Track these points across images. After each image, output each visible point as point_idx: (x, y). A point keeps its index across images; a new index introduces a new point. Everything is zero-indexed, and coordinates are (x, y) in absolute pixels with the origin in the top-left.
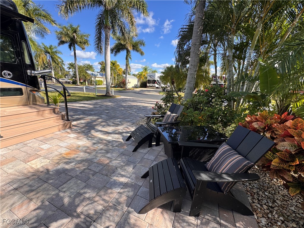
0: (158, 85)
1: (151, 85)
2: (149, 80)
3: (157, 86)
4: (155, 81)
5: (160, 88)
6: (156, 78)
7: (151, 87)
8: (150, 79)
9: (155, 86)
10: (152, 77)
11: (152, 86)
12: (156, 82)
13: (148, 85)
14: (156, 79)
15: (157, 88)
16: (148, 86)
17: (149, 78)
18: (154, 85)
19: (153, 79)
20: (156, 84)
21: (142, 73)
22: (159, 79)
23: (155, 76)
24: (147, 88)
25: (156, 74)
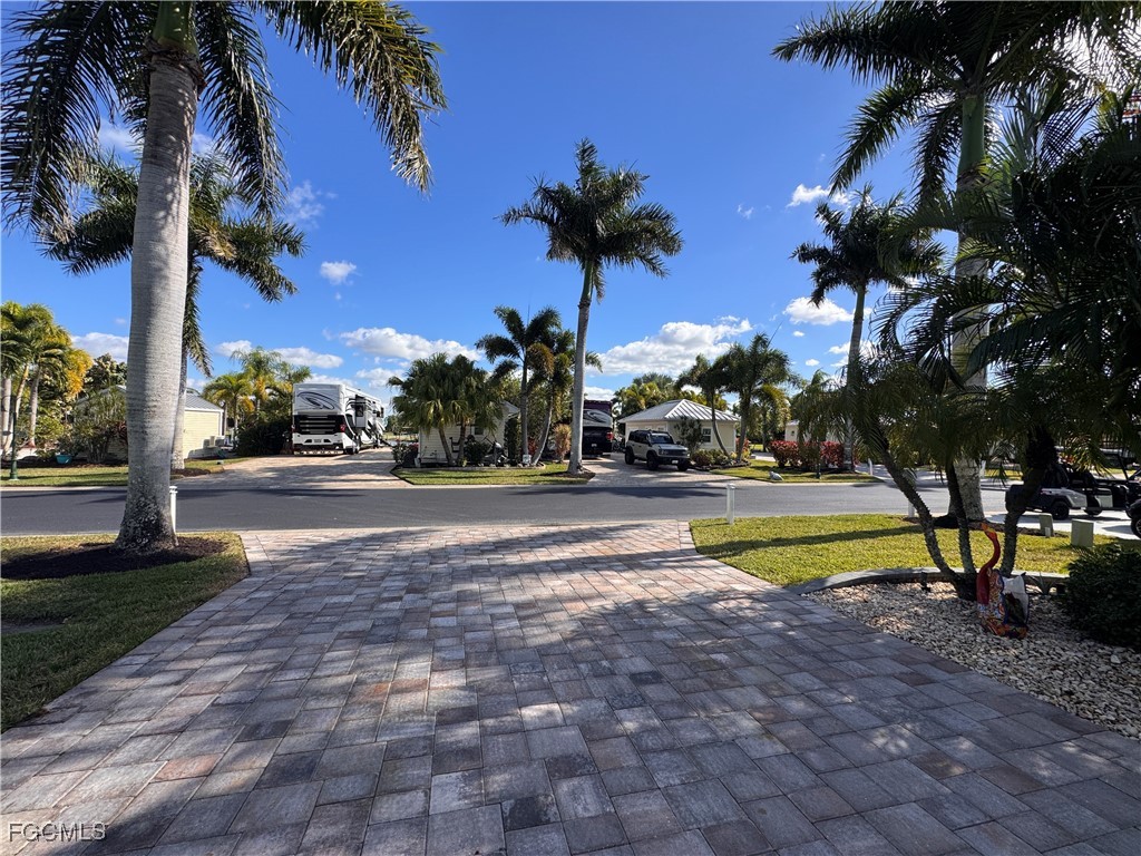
0: (350, 436)
1: (318, 439)
2: (302, 417)
3: (347, 442)
4: (339, 420)
5: (357, 452)
6: (344, 408)
7: (319, 447)
8: (309, 409)
9: (341, 445)
10: (318, 401)
11: (323, 443)
12: (342, 427)
13: (297, 439)
14: (343, 413)
15: (349, 451)
16: (299, 448)
17: (299, 407)
18: (333, 439)
19: (324, 410)
20: (344, 435)
21: (242, 381)
22: (352, 412)
23: (339, 398)
24: (291, 454)
25: (344, 390)
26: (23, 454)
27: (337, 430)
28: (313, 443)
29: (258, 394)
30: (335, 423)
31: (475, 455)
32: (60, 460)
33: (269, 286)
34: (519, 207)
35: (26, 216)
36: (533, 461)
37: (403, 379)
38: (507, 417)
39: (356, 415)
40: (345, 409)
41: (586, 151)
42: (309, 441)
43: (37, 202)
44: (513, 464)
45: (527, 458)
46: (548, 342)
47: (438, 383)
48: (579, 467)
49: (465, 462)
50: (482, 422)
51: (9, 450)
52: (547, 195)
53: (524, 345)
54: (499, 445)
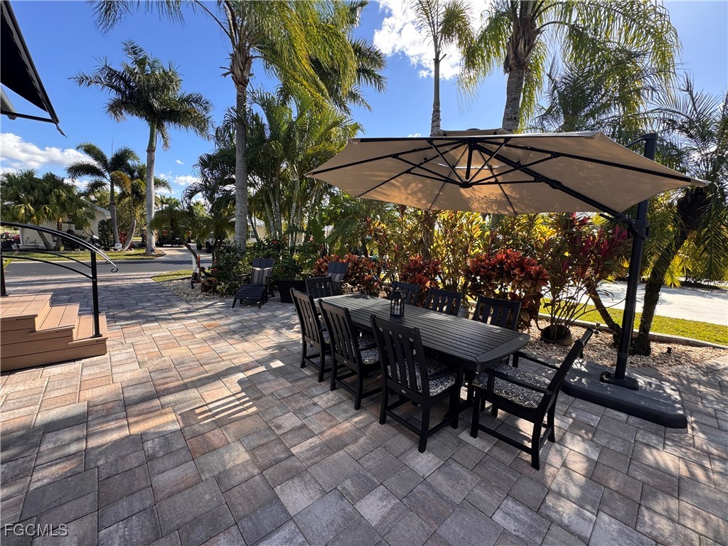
34: (90, 75)
38: (99, 218)
44: (107, 249)
45: (119, 246)
46: (130, 171)
47: (28, 191)
48: (153, 250)
50: (80, 224)
52: (112, 74)
53: (109, 170)
54: (96, 237)
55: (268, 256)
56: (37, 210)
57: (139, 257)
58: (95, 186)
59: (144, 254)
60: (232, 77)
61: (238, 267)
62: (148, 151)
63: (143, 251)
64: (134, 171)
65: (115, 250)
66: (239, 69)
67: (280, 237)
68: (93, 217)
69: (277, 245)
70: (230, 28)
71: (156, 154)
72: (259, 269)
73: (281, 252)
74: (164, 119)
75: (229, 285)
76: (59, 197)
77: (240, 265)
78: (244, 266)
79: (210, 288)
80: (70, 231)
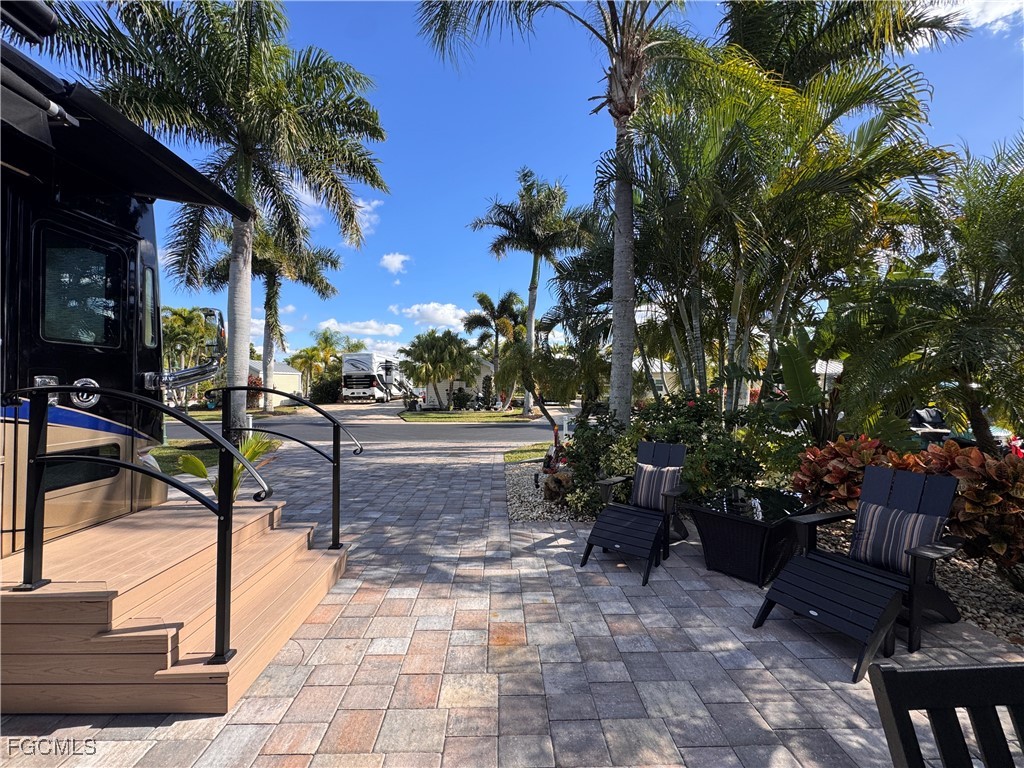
0: (381, 390)
1: (358, 392)
2: (348, 377)
3: (378, 394)
4: (372, 378)
5: (387, 401)
6: (375, 369)
7: (360, 398)
8: (353, 372)
9: (374, 396)
10: (358, 365)
11: (362, 395)
12: (375, 383)
13: (346, 392)
14: (375, 373)
15: (380, 400)
16: (347, 398)
17: (347, 370)
18: (368, 392)
19: (362, 372)
20: (376, 389)
21: (315, 352)
22: (383, 373)
23: (372, 363)
24: (342, 403)
25: (375, 356)
26: (191, 403)
27: (370, 385)
28: (356, 395)
29: (325, 361)
30: (369, 381)
31: (461, 401)
32: (210, 406)
33: (324, 290)
34: (483, 216)
35: (183, 284)
36: (503, 406)
37: (407, 349)
38: (484, 374)
39: (387, 374)
40: (377, 370)
41: (526, 176)
42: (353, 393)
43: (188, 278)
44: (488, 409)
45: (499, 405)
46: (514, 316)
47: (430, 351)
48: (530, 411)
49: (452, 408)
50: (468, 379)
51: (184, 401)
52: (501, 209)
53: (495, 318)
54: (481, 395)
55: (675, 436)
56: (434, 368)
57: (514, 419)
58: (484, 338)
59: (521, 415)
60: (610, 111)
61: (608, 458)
62: (530, 290)
63: (520, 411)
64: (517, 316)
65: (496, 409)
66: (620, 88)
67: (703, 391)
68: (478, 373)
69: (696, 410)
70: (607, 28)
71: (538, 291)
72: (649, 468)
73: (704, 424)
74: (550, 246)
75: (590, 495)
76: (451, 353)
77: (613, 452)
78: (621, 458)
79: (557, 494)
80: (460, 390)
